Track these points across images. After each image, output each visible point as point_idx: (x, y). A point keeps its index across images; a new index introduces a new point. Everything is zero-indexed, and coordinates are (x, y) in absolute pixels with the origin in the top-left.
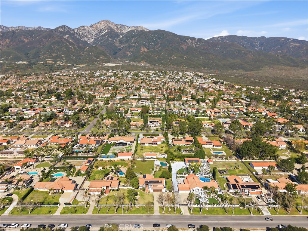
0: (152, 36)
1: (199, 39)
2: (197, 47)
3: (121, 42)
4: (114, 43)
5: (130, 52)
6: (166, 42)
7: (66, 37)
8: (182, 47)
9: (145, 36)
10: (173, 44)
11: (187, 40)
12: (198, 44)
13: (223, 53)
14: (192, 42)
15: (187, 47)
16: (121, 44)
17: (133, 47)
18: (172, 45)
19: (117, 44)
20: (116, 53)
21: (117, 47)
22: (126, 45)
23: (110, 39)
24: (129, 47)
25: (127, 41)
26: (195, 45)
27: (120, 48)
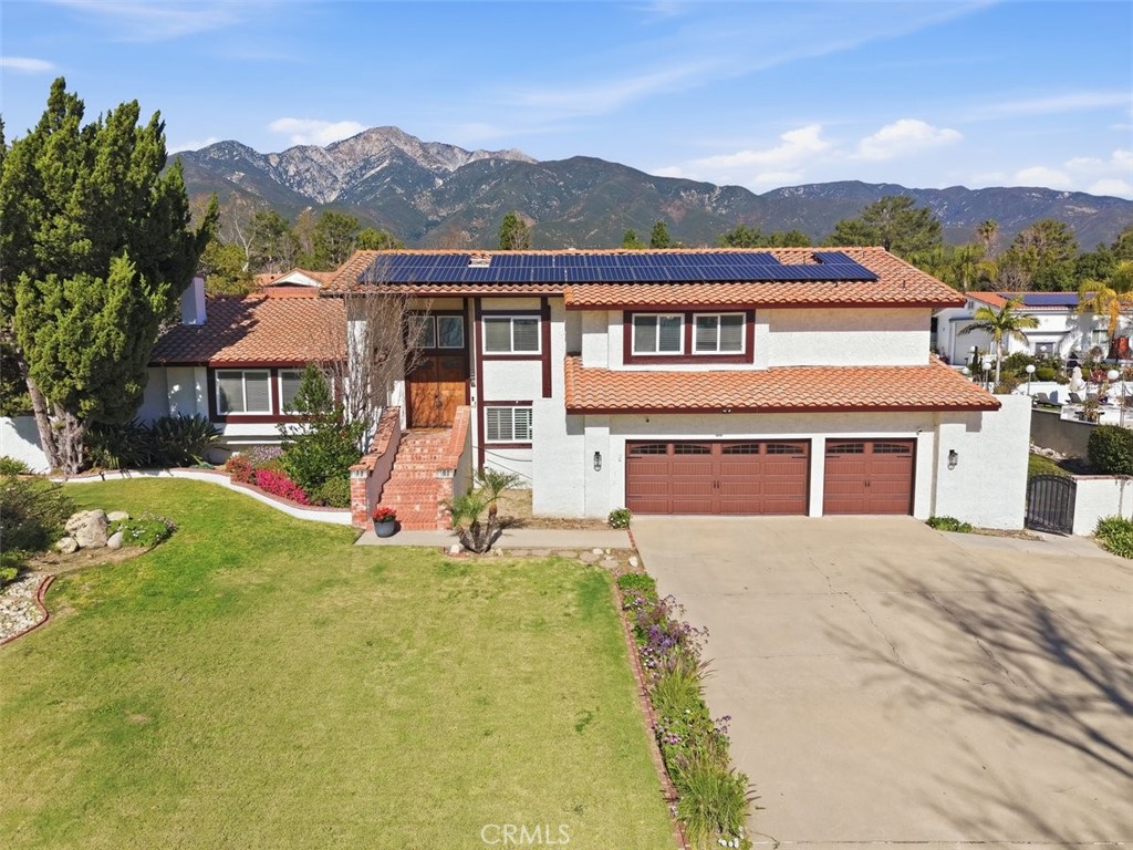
0: (553, 178)
1: (728, 187)
2: (721, 215)
3: (439, 198)
4: (414, 200)
5: (470, 230)
6: (607, 196)
7: (234, 177)
8: (665, 213)
9: (527, 175)
10: (631, 202)
11: (685, 191)
12: (726, 207)
13: (817, 234)
14: (702, 201)
15: (683, 212)
16: (440, 206)
17: (482, 213)
18: (629, 207)
19: (423, 203)
20: (418, 236)
21: (425, 215)
22: (459, 207)
23: (399, 191)
24: (469, 214)
25: (461, 195)
26: (715, 209)
27: (435, 218)
